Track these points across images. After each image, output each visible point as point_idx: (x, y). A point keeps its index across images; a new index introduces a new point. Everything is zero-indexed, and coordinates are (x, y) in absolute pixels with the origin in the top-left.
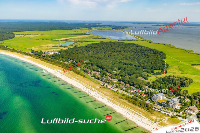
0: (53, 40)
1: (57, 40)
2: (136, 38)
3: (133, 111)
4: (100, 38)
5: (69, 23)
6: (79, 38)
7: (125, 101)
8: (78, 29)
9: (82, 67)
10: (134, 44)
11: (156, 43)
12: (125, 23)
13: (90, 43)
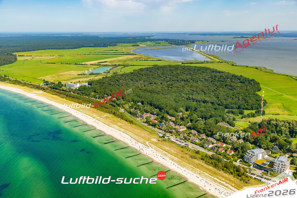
0: (78, 64)
1: (85, 65)
2: (210, 58)
3: (216, 179)
4: (152, 60)
5: (102, 37)
6: (119, 61)
7: (201, 162)
8: (116, 45)
9: (127, 106)
10: (207, 69)
11: (243, 66)
12: (190, 34)
13: (137, 68)
